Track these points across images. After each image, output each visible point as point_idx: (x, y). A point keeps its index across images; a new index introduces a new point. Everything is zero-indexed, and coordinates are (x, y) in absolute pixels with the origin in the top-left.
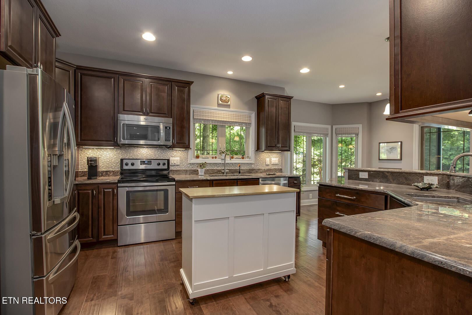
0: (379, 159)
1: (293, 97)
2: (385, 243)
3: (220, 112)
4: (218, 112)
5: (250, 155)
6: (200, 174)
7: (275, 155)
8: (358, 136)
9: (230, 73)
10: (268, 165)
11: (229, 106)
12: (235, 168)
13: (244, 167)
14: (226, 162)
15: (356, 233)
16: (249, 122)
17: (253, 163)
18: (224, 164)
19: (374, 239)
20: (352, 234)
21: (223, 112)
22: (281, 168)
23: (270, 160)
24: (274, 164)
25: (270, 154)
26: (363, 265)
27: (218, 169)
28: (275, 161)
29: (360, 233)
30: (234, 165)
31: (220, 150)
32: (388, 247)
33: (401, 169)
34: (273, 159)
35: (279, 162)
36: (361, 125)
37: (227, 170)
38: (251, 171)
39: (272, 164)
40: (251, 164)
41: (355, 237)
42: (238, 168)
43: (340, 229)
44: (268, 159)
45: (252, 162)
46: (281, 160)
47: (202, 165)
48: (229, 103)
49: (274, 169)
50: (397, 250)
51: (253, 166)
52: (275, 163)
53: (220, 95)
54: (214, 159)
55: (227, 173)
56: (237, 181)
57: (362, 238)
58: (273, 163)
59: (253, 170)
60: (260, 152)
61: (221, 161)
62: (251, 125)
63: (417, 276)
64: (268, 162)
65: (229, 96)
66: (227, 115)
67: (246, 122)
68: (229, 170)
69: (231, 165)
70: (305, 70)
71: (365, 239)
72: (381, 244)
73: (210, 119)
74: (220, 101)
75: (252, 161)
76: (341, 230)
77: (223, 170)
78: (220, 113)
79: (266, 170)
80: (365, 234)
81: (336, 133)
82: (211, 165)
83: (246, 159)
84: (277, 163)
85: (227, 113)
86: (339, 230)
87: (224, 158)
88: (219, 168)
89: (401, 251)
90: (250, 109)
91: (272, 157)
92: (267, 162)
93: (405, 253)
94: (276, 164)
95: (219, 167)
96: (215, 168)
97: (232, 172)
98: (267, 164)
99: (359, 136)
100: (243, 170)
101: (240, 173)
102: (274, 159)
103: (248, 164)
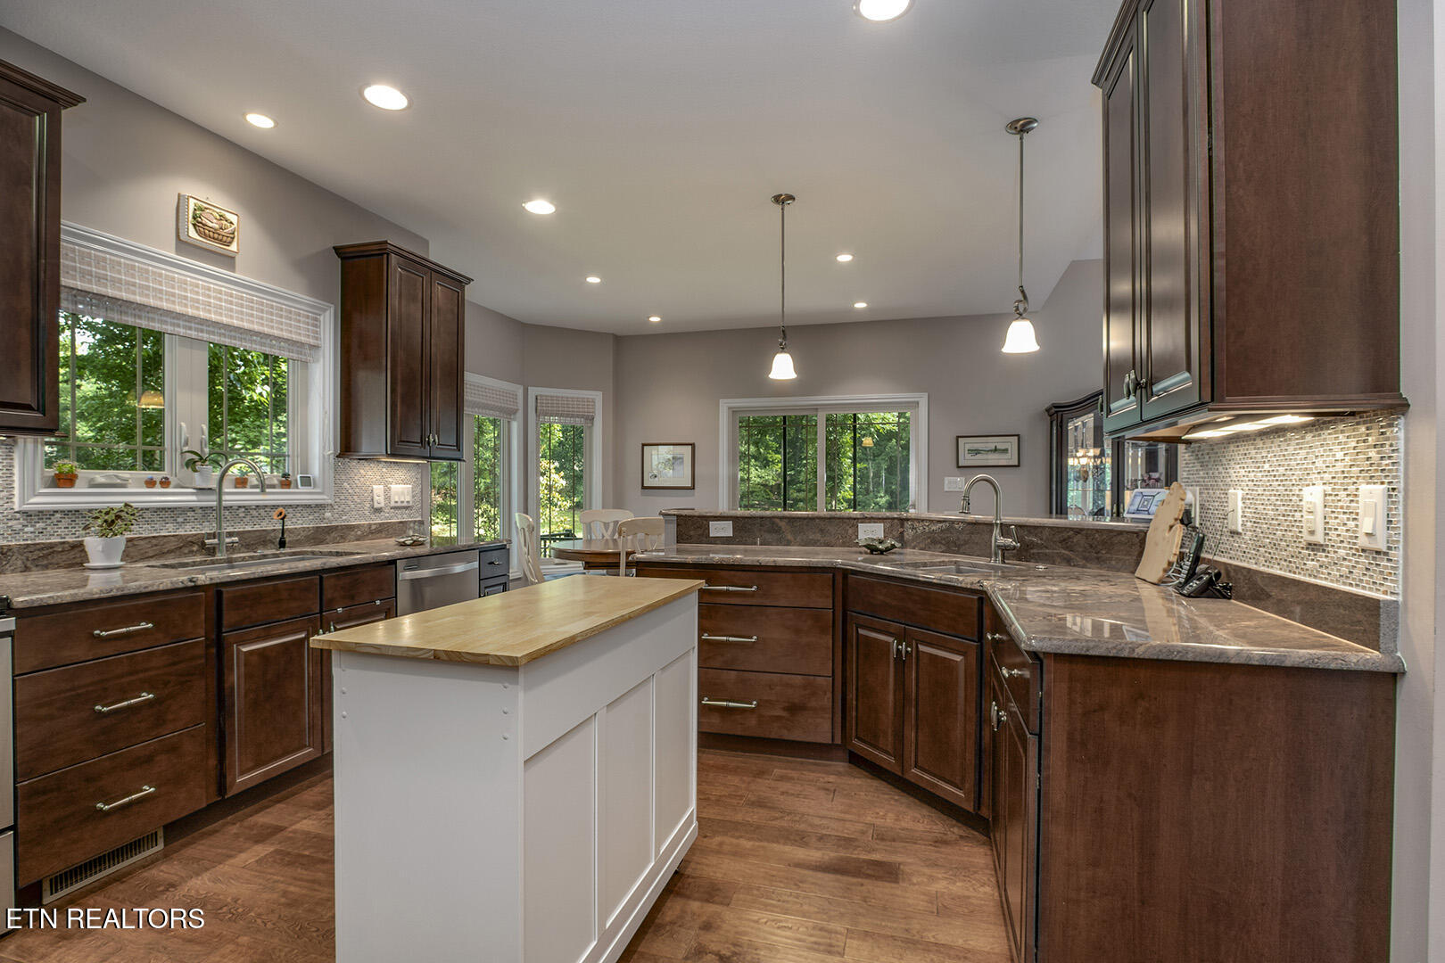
0: (644, 487)
1: (470, 280)
2: (1207, 655)
3: (190, 278)
4: (178, 274)
5: (315, 471)
6: (95, 562)
7: (400, 474)
8: (592, 424)
9: (260, 121)
10: (379, 510)
12: (257, 528)
13: (294, 520)
14: (224, 504)
15: (1134, 650)
16: (312, 341)
17: (330, 502)
18: (220, 511)
19: (1179, 652)
20: (1125, 654)
21: (201, 281)
22: (419, 519)
23: (387, 491)
24: (399, 504)
25: (384, 470)
26: (1139, 716)
27: (181, 532)
28: (403, 493)
29: (1142, 649)
30: (254, 513)
31: (186, 449)
32: (1214, 660)
33: (693, 509)
34: (395, 488)
35: (413, 497)
36: (600, 394)
37: (230, 534)
38: (319, 535)
39: (393, 504)
40: (321, 507)
41: (1134, 659)
42: (272, 525)
43: (1088, 650)
44: (378, 489)
45: (325, 499)
46: (419, 490)
47: (112, 521)
48: (234, 247)
49: (401, 522)
50: (1232, 662)
51: (328, 515)
52: (402, 502)
53: (192, 202)
54: (158, 489)
55: (231, 548)
56: (321, 578)
57: (1152, 657)
58: (396, 502)
59: (330, 529)
60: (354, 463)
61: (194, 498)
62: (321, 353)
63: (1259, 699)
64: (380, 501)
65: (234, 219)
66: (224, 297)
67: (303, 339)
68: (238, 534)
69: (243, 515)
70: (540, 207)
71: (1160, 657)
72: (1197, 659)
74: (191, 227)
75: (325, 497)
76: (1091, 653)
77: (213, 536)
78: (192, 284)
79: (373, 527)
80: (1154, 647)
81: (536, 409)
82: (147, 515)
83: (297, 488)
84: (408, 502)
85: (224, 287)
86: (1088, 653)
87: (214, 485)
88: (188, 530)
89: (1242, 661)
90: (316, 290)
91: (390, 480)
92: (376, 498)
93: (1250, 663)
94: (405, 504)
95: (188, 527)
96: (169, 530)
97: (252, 541)
98: (376, 506)
99: (595, 423)
100: (293, 533)
101: (282, 544)
102: (398, 486)
103: (309, 506)
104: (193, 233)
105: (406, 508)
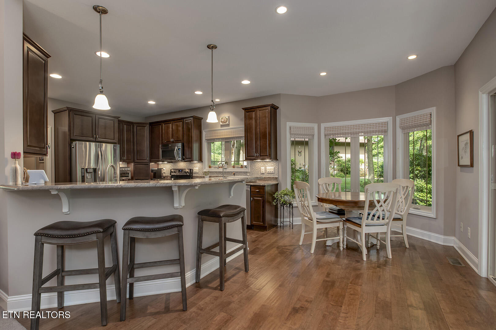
0: (459, 166)
3: (224, 131)
4: (220, 131)
7: (269, 164)
10: (263, 174)
11: (228, 125)
17: (249, 171)
22: (277, 177)
23: (266, 169)
24: (269, 172)
25: (264, 163)
28: (271, 169)
34: (268, 168)
35: (274, 170)
36: (434, 109)
39: (267, 172)
40: (247, 172)
44: (263, 168)
46: (276, 168)
49: (270, 177)
51: (249, 174)
52: (270, 172)
53: (221, 118)
54: (220, 168)
65: (227, 117)
73: (215, 138)
74: (221, 122)
78: (222, 132)
79: (262, 178)
83: (244, 168)
91: (266, 166)
94: (271, 172)
98: (262, 172)
103: (244, 172)
104: (227, 123)
105: (272, 173)
